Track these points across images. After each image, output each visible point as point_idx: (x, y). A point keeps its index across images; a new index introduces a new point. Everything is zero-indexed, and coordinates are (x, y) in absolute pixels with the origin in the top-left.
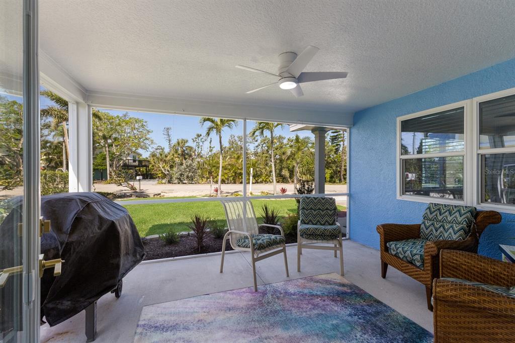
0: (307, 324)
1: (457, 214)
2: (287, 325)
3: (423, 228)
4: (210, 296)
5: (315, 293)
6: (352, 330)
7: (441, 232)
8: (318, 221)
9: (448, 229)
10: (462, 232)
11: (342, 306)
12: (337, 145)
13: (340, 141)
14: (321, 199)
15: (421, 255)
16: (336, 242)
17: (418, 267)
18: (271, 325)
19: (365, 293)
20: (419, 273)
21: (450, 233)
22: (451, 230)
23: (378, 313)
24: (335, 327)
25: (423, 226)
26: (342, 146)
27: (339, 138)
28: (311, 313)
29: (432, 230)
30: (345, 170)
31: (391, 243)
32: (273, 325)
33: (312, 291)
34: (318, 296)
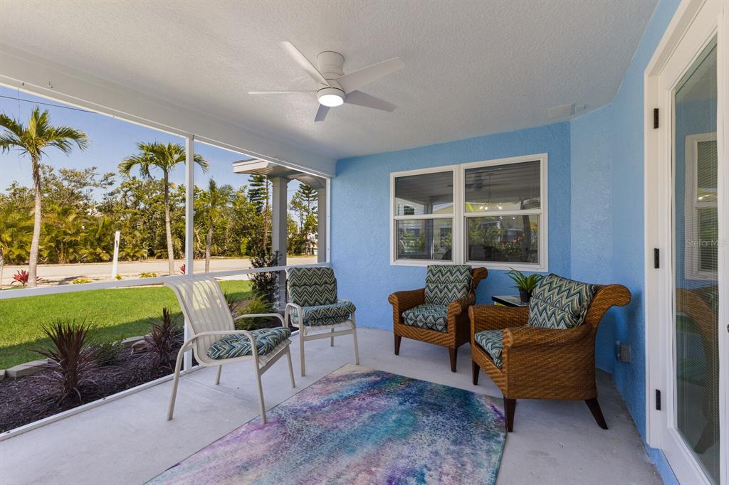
0: (370, 434)
1: (458, 273)
2: (347, 447)
3: (427, 292)
4: (185, 465)
5: (346, 394)
6: (415, 417)
7: (445, 293)
8: (317, 300)
9: (452, 289)
10: (465, 290)
11: (386, 398)
12: (259, 203)
13: (263, 198)
14: (316, 270)
15: (444, 318)
16: (348, 323)
17: (440, 331)
18: (329, 457)
19: (395, 376)
20: (441, 336)
21: (455, 293)
22: (455, 290)
23: (421, 391)
24: (399, 423)
25: (427, 290)
26: (265, 204)
27: (262, 194)
28: (362, 419)
29: (436, 293)
30: (270, 238)
31: (407, 312)
32: (331, 455)
33: (341, 394)
34: (353, 397)
